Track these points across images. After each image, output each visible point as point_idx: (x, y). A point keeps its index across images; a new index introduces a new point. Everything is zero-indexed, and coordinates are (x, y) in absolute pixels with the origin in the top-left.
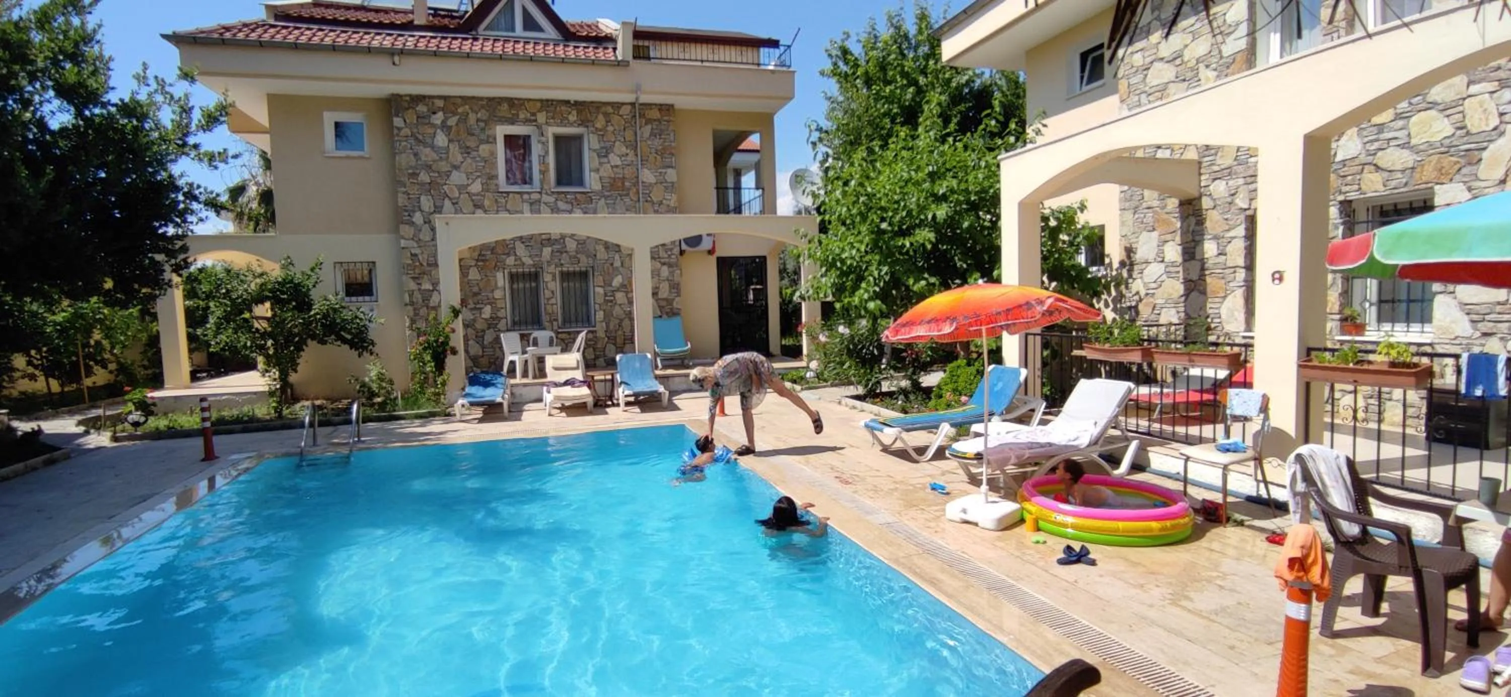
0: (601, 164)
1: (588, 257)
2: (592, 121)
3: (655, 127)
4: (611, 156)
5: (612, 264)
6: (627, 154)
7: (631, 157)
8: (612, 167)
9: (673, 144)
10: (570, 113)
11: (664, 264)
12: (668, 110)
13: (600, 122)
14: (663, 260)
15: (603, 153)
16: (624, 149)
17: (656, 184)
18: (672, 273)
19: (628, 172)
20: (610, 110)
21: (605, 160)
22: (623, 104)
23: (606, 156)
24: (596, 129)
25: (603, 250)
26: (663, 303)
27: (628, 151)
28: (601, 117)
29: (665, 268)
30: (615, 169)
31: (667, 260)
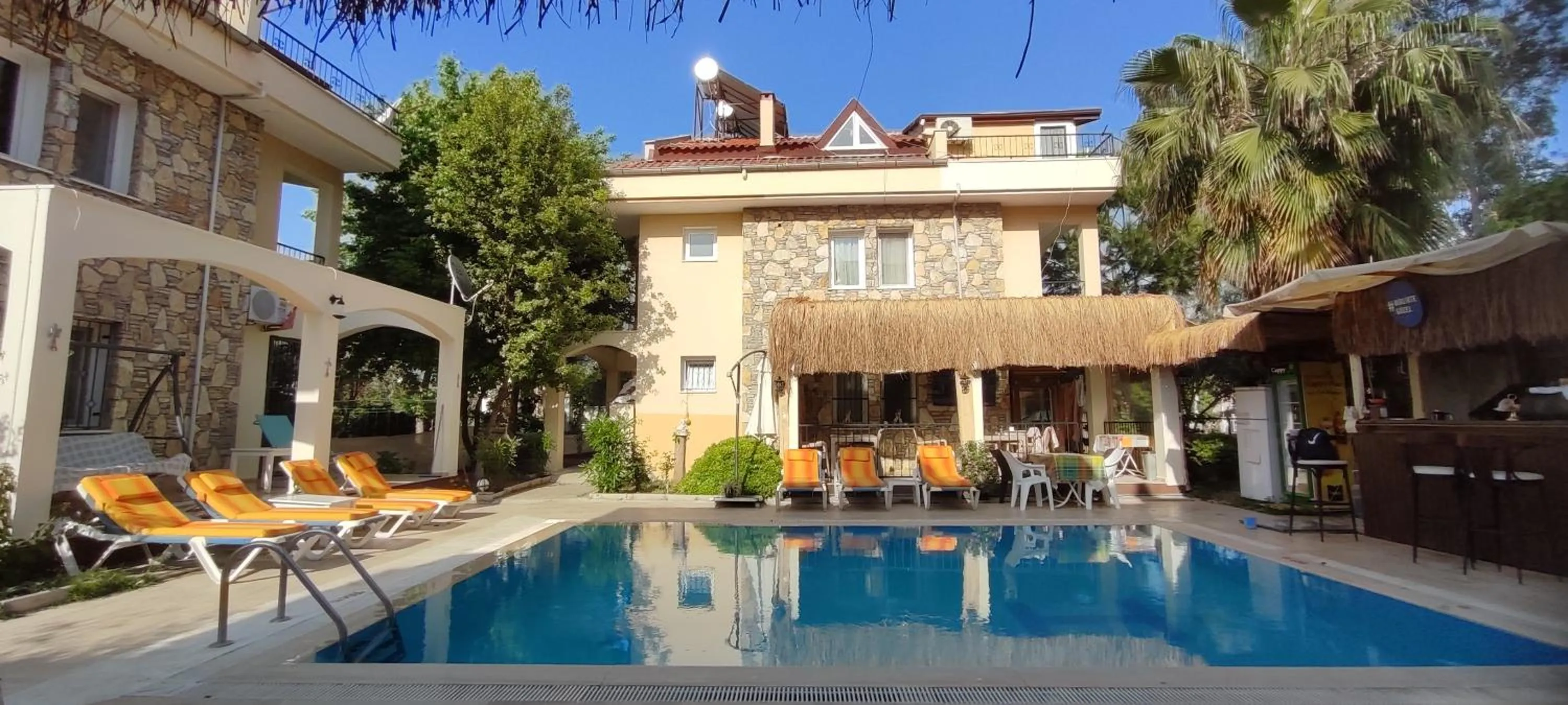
0: (159, 163)
1: (117, 307)
2: (158, 96)
3: (238, 139)
4: (176, 157)
5: (153, 326)
6: (198, 163)
7: (203, 170)
8: (175, 174)
9: (257, 172)
10: (125, 67)
11: (224, 336)
12: (257, 124)
13: (169, 102)
14: (224, 330)
15: (167, 150)
16: (195, 156)
17: (230, 217)
18: (233, 350)
19: (197, 189)
20: (184, 91)
21: (167, 161)
22: (204, 91)
23: (168, 156)
24: (161, 108)
25: (143, 299)
26: (217, 395)
27: (201, 160)
28: (170, 94)
29: (225, 342)
30: (177, 179)
31: (229, 330)
